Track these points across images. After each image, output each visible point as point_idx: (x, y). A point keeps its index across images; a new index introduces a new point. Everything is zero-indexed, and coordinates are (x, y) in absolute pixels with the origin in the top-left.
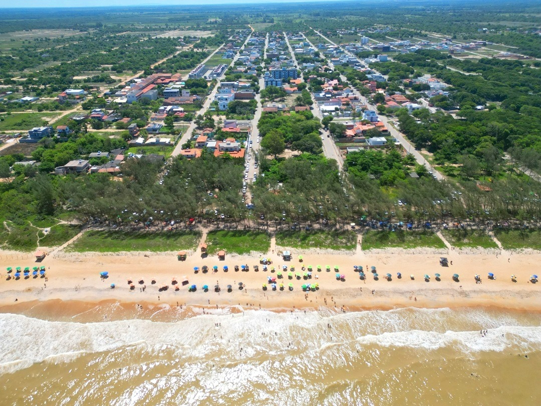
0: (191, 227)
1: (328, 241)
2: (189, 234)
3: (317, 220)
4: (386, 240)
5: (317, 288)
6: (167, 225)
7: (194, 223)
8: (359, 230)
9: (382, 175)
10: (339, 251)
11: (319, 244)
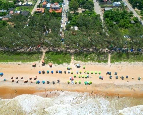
0: (38, 49)
1: (96, 58)
2: (37, 53)
3: (91, 46)
4: (121, 57)
5: (91, 83)
6: (28, 48)
7: (39, 47)
8: (109, 52)
9: (119, 22)
10: (101, 64)
11: (92, 60)
